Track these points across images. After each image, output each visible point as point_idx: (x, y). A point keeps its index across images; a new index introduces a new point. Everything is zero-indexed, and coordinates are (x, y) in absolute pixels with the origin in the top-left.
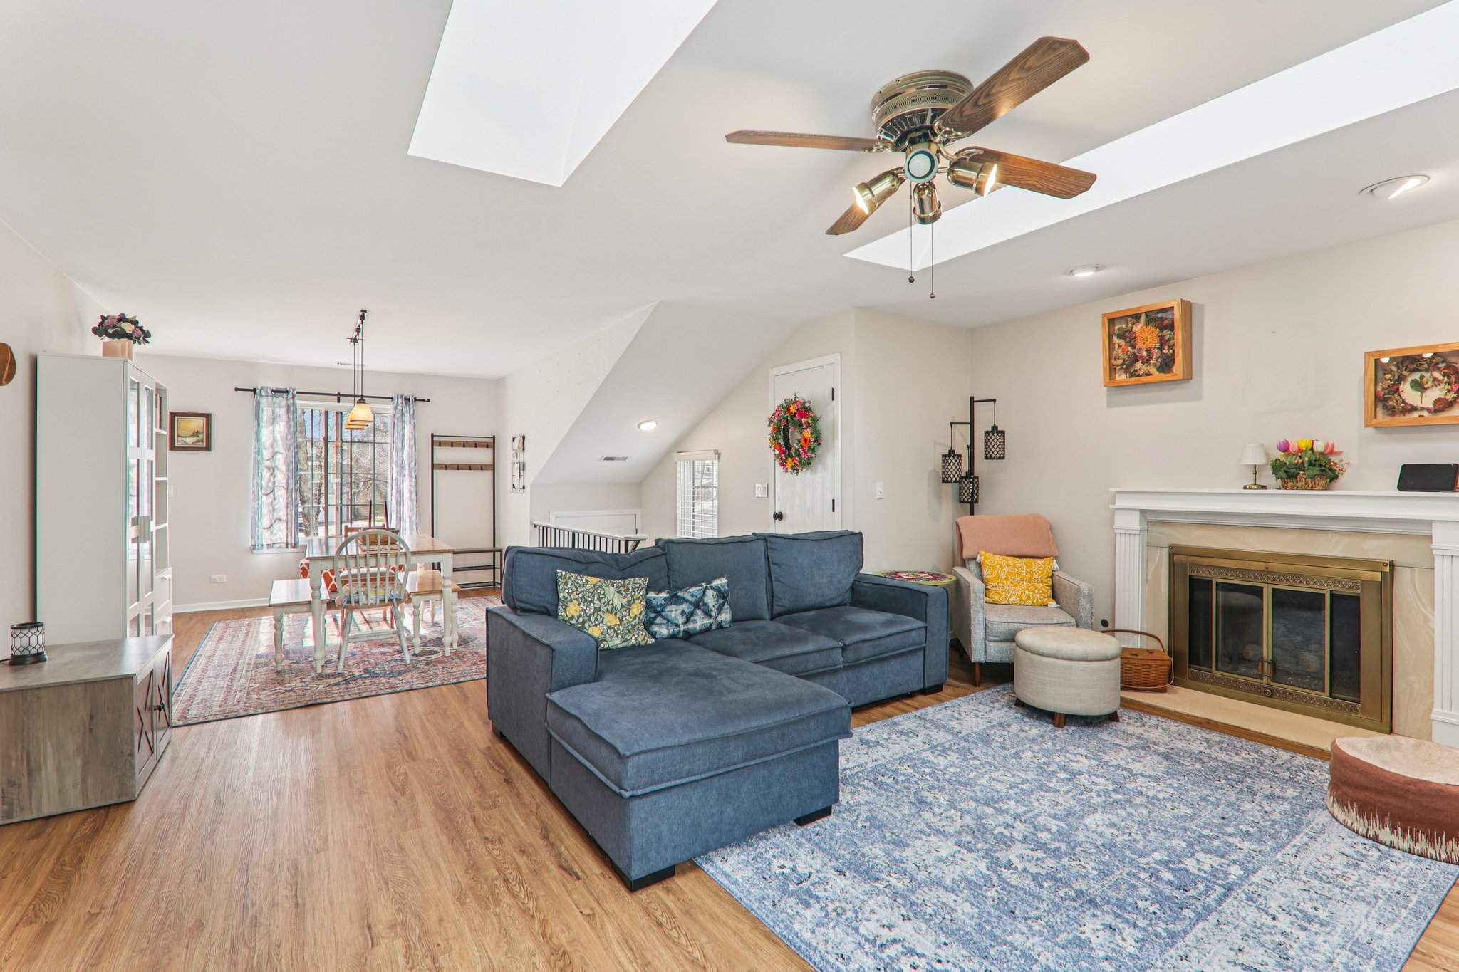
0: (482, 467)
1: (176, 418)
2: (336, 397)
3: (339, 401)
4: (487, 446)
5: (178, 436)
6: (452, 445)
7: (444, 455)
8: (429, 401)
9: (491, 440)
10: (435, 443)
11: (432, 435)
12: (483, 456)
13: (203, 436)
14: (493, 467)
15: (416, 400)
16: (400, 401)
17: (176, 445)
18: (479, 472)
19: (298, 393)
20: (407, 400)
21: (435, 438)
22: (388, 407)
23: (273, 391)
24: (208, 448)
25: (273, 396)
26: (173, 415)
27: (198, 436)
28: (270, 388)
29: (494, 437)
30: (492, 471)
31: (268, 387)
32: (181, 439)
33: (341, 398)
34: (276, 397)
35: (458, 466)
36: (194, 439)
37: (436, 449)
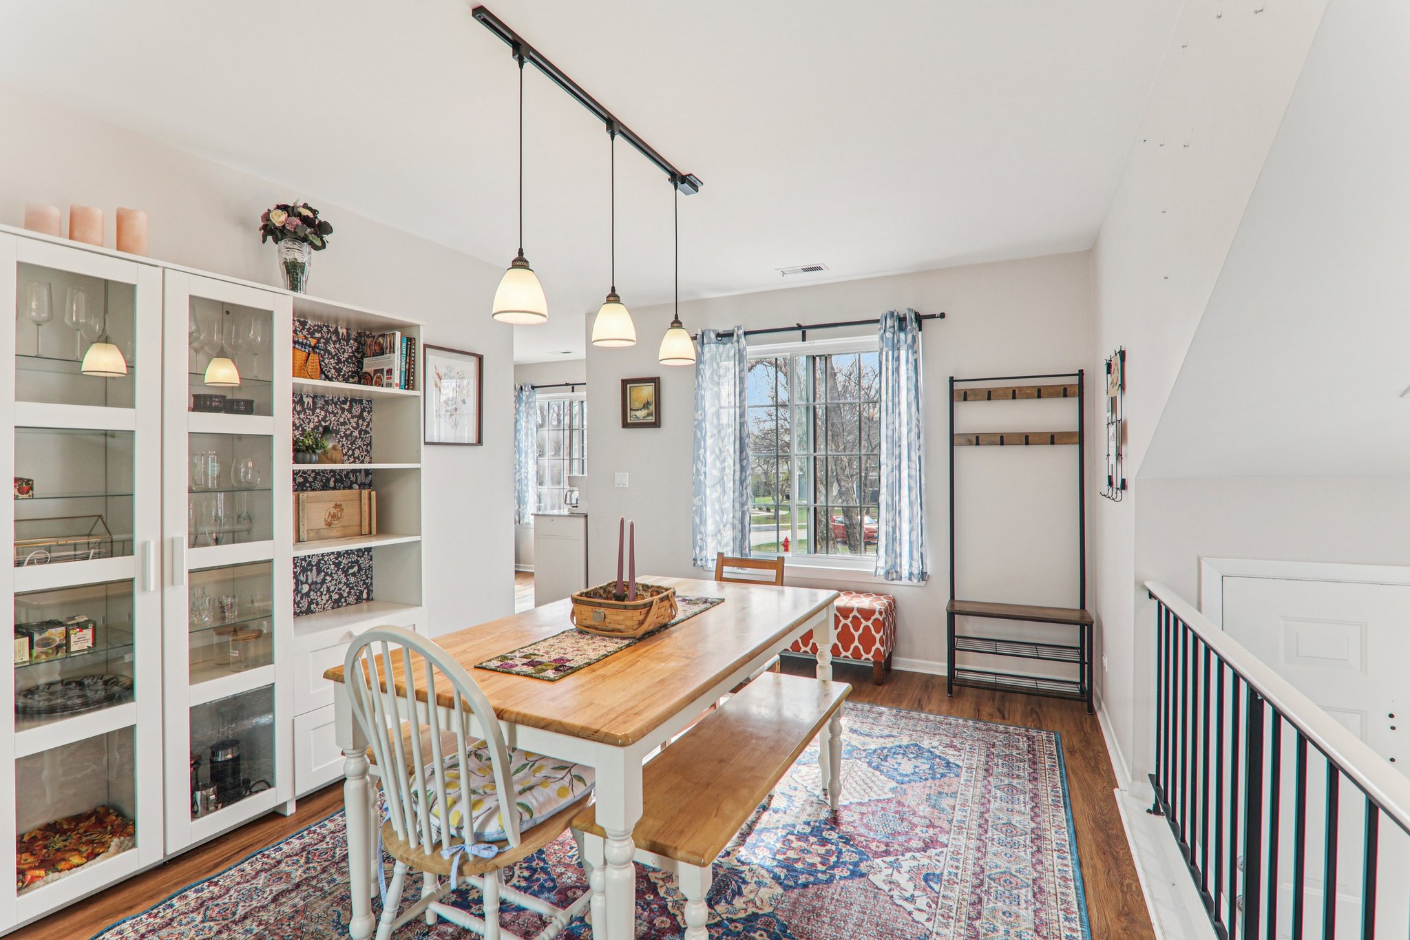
0: (1053, 439)
1: (628, 386)
2: (800, 332)
3: (804, 339)
4: (1065, 392)
5: (631, 410)
6: (990, 395)
7: (974, 417)
8: (942, 316)
9: (1075, 380)
10: (958, 393)
11: (952, 380)
12: (1059, 415)
13: (652, 408)
14: (1079, 438)
15: (919, 319)
16: (889, 322)
17: (629, 421)
18: (1047, 450)
19: (746, 333)
20: (902, 320)
21: (957, 386)
22: (872, 338)
23: (718, 335)
24: (657, 424)
25: (718, 342)
26: (625, 382)
27: (648, 408)
28: (714, 331)
29: (1081, 374)
30: (1077, 447)
31: (710, 330)
32: (633, 413)
33: (808, 332)
34: (724, 344)
35: (1002, 437)
36: (644, 412)
37: (961, 407)
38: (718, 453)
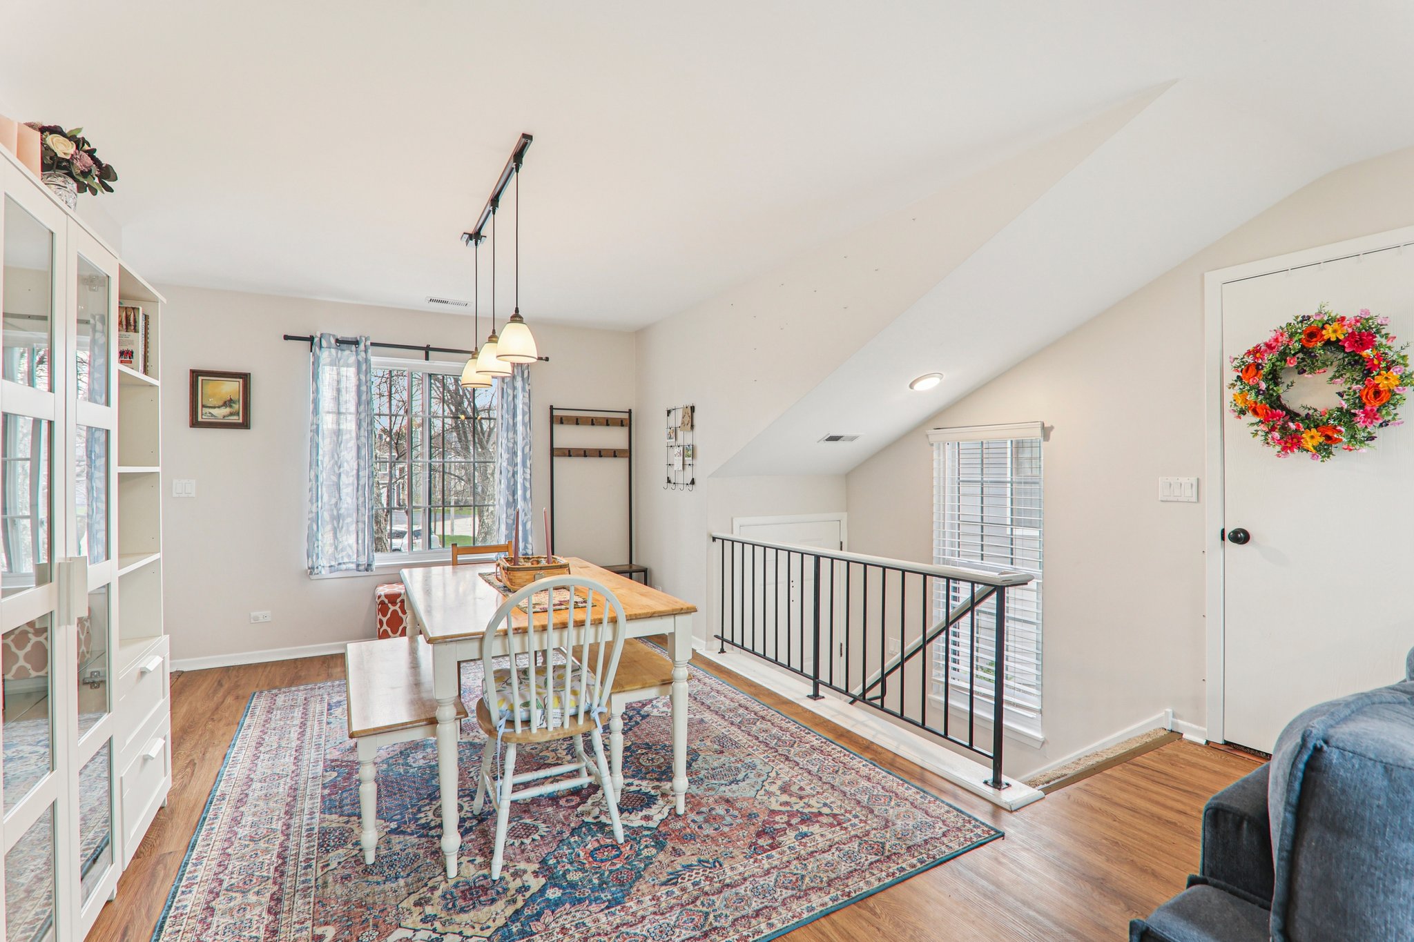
0: (615, 454)
1: (200, 378)
2: (424, 352)
3: (427, 358)
4: (621, 423)
5: (203, 406)
6: (577, 421)
7: (568, 437)
8: (545, 359)
9: (626, 416)
10: (556, 419)
11: (552, 408)
12: (614, 438)
13: (238, 407)
14: (629, 454)
17: (200, 419)
18: (612, 460)
19: (372, 344)
21: (555, 413)
23: (337, 341)
24: (246, 425)
25: (337, 348)
26: (195, 374)
27: (231, 406)
28: (334, 336)
29: (630, 412)
30: (627, 459)
31: (330, 335)
32: (206, 410)
33: (431, 353)
34: (342, 350)
35: (585, 452)
36: (226, 411)
37: (557, 427)
38: (336, 459)
